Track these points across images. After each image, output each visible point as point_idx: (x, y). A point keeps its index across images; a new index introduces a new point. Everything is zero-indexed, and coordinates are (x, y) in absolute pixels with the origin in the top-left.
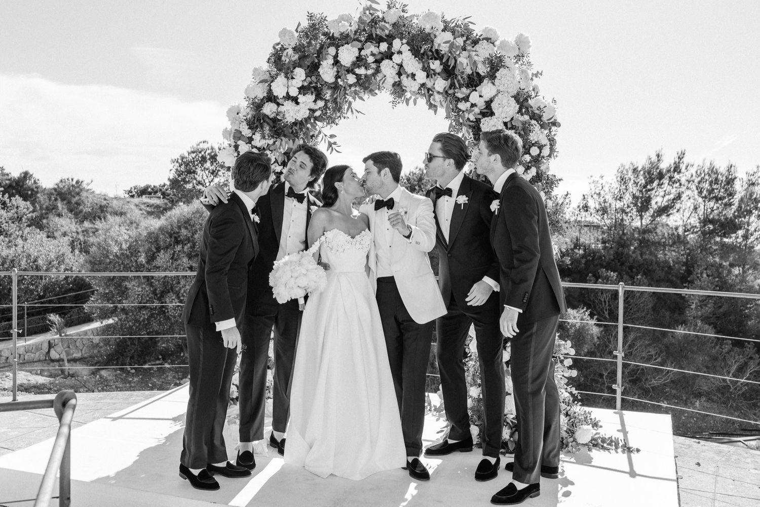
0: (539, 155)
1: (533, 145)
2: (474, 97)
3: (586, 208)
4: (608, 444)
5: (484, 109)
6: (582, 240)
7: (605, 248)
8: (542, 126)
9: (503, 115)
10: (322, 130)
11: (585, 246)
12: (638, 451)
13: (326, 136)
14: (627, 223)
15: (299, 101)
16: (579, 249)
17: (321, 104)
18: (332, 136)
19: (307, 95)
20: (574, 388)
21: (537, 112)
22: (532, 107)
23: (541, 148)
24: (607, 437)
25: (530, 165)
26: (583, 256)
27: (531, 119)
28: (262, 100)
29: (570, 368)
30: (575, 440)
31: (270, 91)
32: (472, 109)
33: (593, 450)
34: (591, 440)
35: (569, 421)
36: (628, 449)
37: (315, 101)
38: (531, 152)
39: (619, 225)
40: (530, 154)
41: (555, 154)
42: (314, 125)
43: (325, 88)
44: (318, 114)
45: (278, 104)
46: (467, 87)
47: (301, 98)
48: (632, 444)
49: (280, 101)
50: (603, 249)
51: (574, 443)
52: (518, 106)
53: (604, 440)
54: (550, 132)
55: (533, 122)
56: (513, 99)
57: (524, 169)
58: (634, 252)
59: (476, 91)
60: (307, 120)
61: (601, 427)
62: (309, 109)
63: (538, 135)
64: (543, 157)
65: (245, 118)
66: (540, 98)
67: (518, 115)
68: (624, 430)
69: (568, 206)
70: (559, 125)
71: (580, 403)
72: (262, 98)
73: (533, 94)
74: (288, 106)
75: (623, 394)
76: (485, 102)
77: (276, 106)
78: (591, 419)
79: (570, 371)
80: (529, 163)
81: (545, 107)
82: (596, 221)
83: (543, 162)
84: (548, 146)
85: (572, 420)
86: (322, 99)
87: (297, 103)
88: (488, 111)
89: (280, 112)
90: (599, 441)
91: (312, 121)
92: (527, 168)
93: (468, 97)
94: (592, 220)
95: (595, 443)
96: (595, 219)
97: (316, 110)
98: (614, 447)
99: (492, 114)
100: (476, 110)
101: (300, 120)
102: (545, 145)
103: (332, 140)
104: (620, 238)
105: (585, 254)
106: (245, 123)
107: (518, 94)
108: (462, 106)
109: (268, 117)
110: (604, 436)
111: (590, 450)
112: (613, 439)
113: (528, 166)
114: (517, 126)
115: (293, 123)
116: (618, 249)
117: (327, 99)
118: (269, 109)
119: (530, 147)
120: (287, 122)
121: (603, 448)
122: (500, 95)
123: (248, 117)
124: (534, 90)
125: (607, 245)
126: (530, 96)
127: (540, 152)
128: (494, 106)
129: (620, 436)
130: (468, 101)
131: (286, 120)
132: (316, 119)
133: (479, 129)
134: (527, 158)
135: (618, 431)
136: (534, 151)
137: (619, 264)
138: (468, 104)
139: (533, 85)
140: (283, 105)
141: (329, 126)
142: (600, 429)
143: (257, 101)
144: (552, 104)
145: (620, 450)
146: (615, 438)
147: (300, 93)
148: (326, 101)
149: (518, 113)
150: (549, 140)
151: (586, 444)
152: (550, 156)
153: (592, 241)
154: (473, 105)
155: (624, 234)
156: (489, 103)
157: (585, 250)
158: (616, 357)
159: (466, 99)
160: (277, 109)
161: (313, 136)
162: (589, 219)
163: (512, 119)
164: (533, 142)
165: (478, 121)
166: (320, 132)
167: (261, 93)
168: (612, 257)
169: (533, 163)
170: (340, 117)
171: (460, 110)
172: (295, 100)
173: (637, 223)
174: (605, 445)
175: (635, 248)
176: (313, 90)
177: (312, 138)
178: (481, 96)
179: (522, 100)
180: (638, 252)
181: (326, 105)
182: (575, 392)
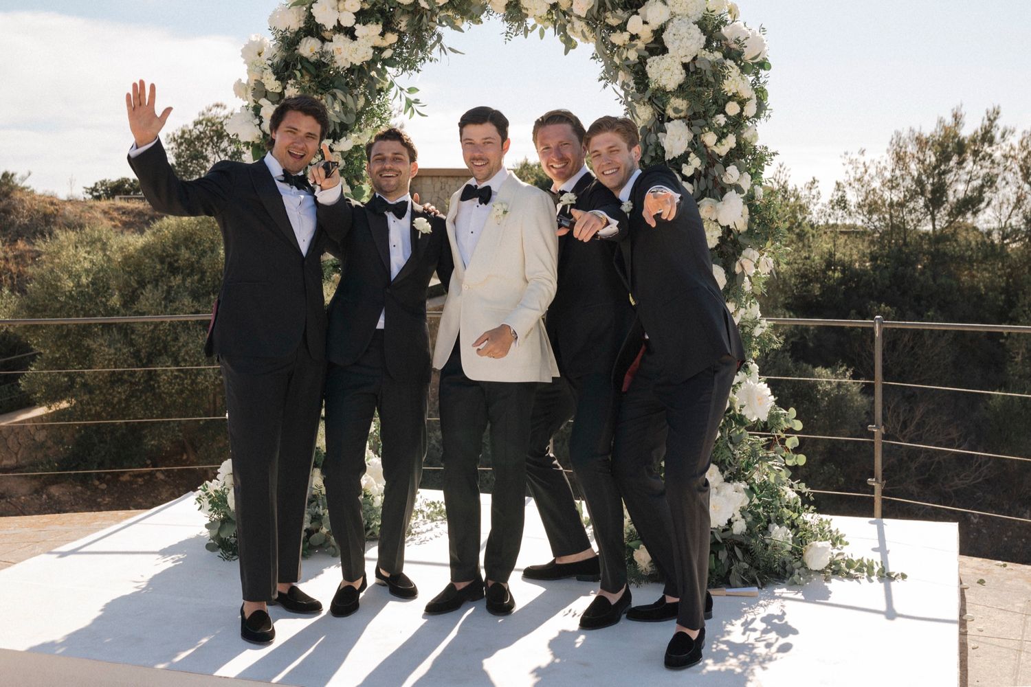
0: (740, 115)
1: (731, 99)
2: (635, 24)
3: (842, 203)
4: (857, 570)
5: (652, 42)
6: (838, 255)
7: (875, 268)
8: (744, 70)
9: (681, 52)
10: (396, 80)
11: (843, 265)
12: (904, 576)
13: (401, 89)
14: (910, 226)
15: (356, 33)
16: (834, 271)
17: (392, 38)
18: (411, 90)
19: (369, 25)
20: (804, 484)
21: (734, 46)
22: (726, 39)
23: (742, 103)
24: (855, 559)
25: (725, 131)
26: (842, 281)
27: (725, 57)
28: (297, 33)
29: (796, 451)
30: (804, 565)
31: (310, 17)
32: (634, 43)
33: (832, 580)
34: (830, 564)
35: (795, 535)
36: (886, 576)
37: (382, 34)
38: (727, 110)
39: (897, 229)
40: (725, 113)
41: (767, 112)
42: (382, 73)
43: (398, 12)
44: (387, 54)
45: (323, 40)
46: (625, 8)
47: (360, 30)
48: (893, 568)
49: (327, 35)
50: (871, 269)
51: (803, 569)
52: (704, 38)
53: (850, 564)
54: (758, 79)
55: (729, 63)
56: (696, 26)
57: (715, 137)
58: (922, 273)
59: (638, 14)
60: (371, 64)
61: (847, 544)
62: (372, 47)
63: (736, 82)
64: (748, 118)
65: (270, 62)
66: (739, 23)
67: (704, 52)
68: (882, 549)
69: (815, 201)
70: (770, 68)
71: (812, 507)
72: (297, 29)
73: (729, 17)
74: (340, 42)
75: (884, 493)
76: (653, 31)
77: (319, 42)
78: (831, 531)
79: (795, 456)
80: (724, 127)
81: (747, 38)
82: (859, 223)
83: (747, 126)
84: (754, 101)
85: (800, 534)
86: (393, 31)
87: (354, 38)
88: (658, 47)
89: (327, 52)
90: (843, 565)
91: (379, 66)
92: (721, 137)
93: (626, 23)
94: (852, 223)
95: (836, 570)
96: (859, 221)
97: (385, 49)
98: (866, 574)
99: (664, 50)
100: (640, 44)
101: (358, 64)
102: (749, 99)
103: (412, 97)
104: (900, 250)
105: (843, 278)
106: (270, 70)
107: (704, 18)
108: (619, 38)
109: (307, 60)
110: (850, 557)
111: (827, 580)
112: (865, 561)
113: (723, 133)
114: (704, 68)
115: (348, 69)
116: (897, 269)
117: (402, 30)
118: (309, 48)
119: (726, 102)
120: (338, 68)
121: (850, 577)
122: (675, 20)
123: (275, 60)
124: (730, 12)
125: (879, 262)
126: (724, 23)
127: (742, 110)
128: (667, 37)
129: (877, 557)
130: (626, 30)
131: (336, 65)
132: (386, 62)
133: (645, 75)
134: (721, 119)
135: (874, 550)
136: (732, 109)
137: (899, 293)
138: (626, 36)
139: (729, 4)
140: (331, 41)
141: (405, 74)
142: (845, 547)
143: (288, 34)
144: (758, 34)
145: (874, 578)
146: (868, 560)
147: (357, 22)
148: (401, 35)
149: (704, 48)
150: (756, 91)
151: (822, 571)
152: (757, 116)
153: (855, 257)
154: (634, 37)
155: (906, 244)
156: (659, 33)
157: (843, 272)
158: (872, 435)
159: (622, 27)
160: (322, 48)
161: (381, 90)
162: (848, 222)
163: (695, 59)
164: (730, 94)
165: (642, 61)
166: (392, 84)
167: (294, 22)
168: (887, 282)
169: (731, 128)
170: (423, 58)
171: (613, 45)
172: (350, 33)
173: (927, 227)
174: (852, 572)
175: (924, 267)
176: (378, 15)
177: (380, 94)
178: (645, 23)
179: (710, 28)
180: (929, 273)
181: (400, 40)
182: (804, 489)
